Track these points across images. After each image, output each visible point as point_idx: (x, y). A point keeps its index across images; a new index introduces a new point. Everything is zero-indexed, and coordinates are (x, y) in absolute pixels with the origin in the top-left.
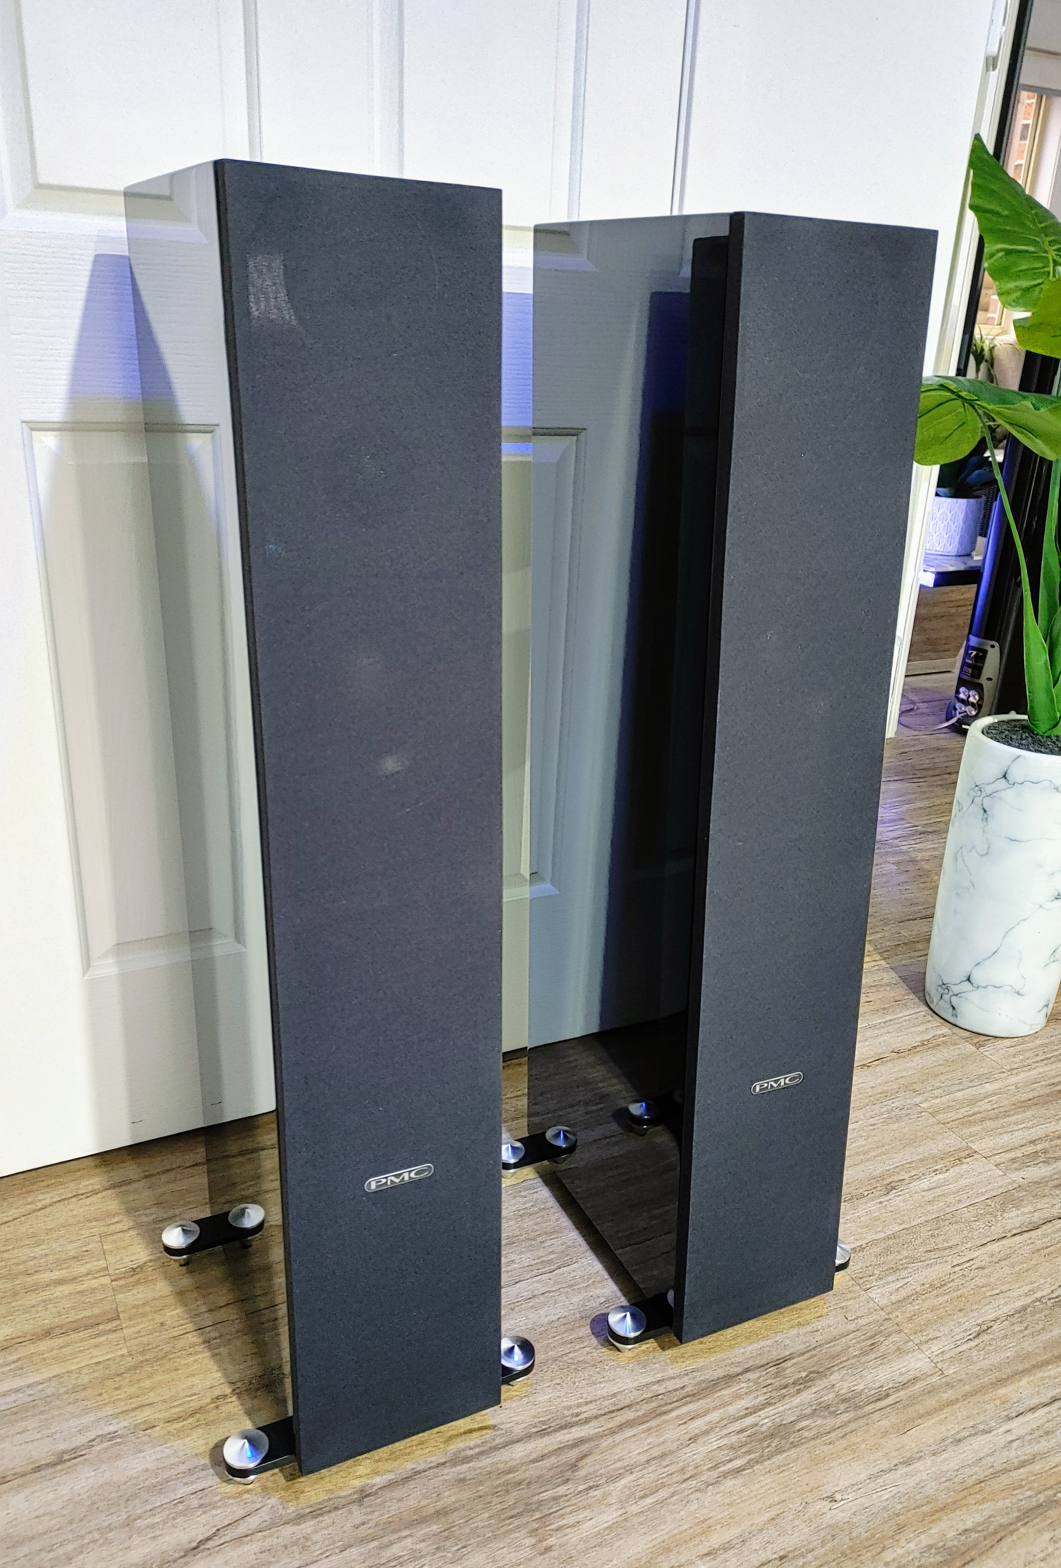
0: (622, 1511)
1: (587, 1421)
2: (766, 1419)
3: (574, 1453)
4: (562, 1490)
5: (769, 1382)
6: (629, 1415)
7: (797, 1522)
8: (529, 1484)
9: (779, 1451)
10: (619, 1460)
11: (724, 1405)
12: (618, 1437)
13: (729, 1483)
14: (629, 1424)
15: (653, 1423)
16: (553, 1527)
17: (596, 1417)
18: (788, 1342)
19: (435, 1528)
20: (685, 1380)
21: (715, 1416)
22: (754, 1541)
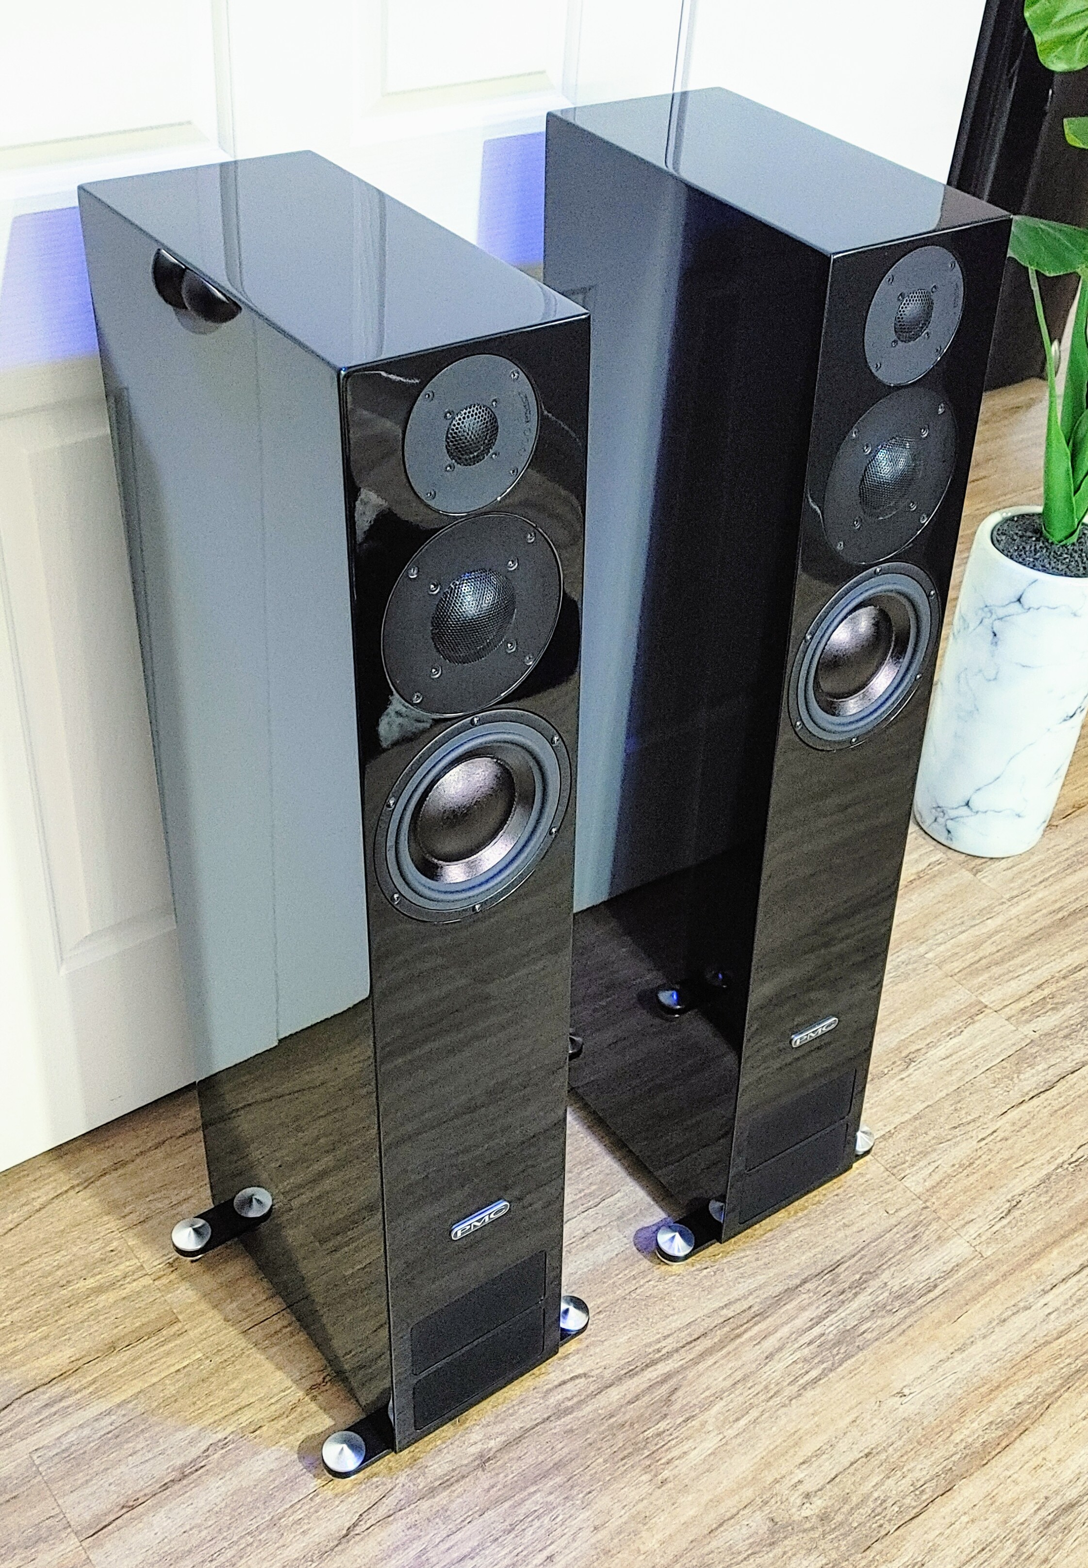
0: (721, 1436)
1: (669, 1355)
2: (830, 1327)
3: (664, 1389)
4: (662, 1426)
5: (827, 1290)
6: (706, 1343)
7: (875, 1421)
8: (632, 1425)
9: (848, 1357)
10: (708, 1389)
11: (792, 1319)
12: (701, 1367)
13: (809, 1394)
14: (709, 1352)
15: (730, 1348)
16: (663, 1461)
17: (677, 1351)
18: (837, 1246)
19: (558, 1480)
20: (751, 1301)
21: (785, 1331)
22: (840, 1444)
